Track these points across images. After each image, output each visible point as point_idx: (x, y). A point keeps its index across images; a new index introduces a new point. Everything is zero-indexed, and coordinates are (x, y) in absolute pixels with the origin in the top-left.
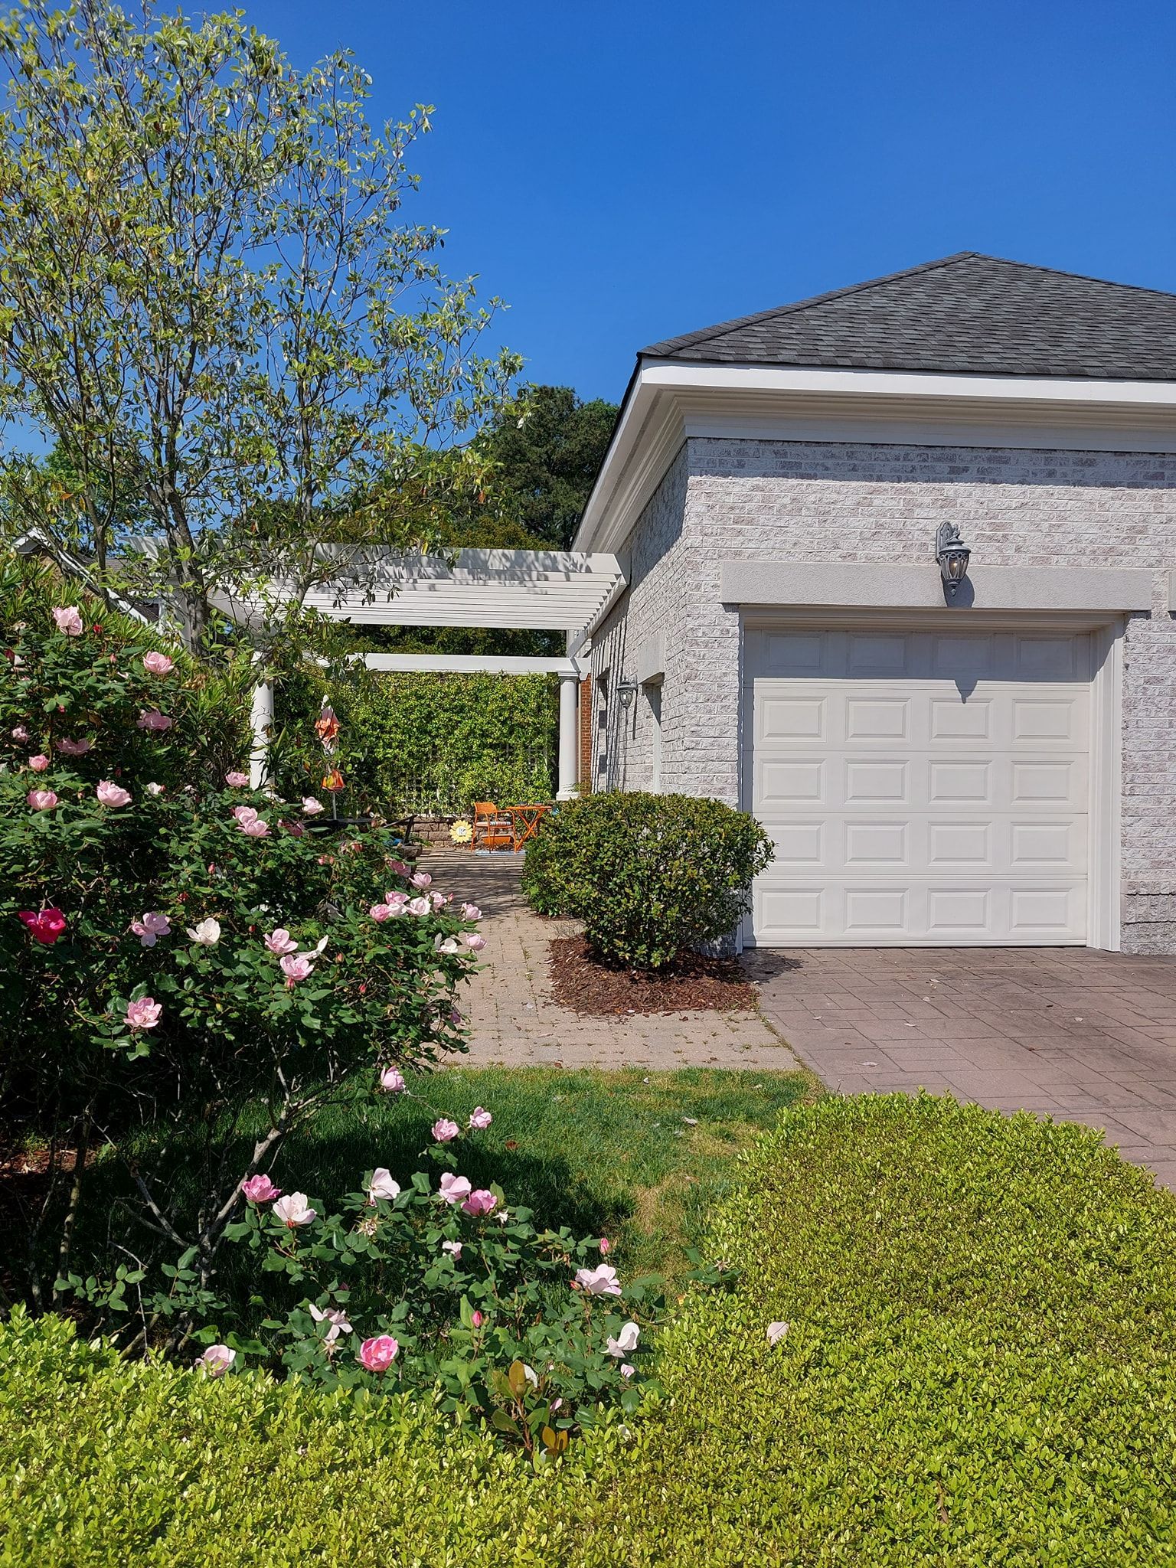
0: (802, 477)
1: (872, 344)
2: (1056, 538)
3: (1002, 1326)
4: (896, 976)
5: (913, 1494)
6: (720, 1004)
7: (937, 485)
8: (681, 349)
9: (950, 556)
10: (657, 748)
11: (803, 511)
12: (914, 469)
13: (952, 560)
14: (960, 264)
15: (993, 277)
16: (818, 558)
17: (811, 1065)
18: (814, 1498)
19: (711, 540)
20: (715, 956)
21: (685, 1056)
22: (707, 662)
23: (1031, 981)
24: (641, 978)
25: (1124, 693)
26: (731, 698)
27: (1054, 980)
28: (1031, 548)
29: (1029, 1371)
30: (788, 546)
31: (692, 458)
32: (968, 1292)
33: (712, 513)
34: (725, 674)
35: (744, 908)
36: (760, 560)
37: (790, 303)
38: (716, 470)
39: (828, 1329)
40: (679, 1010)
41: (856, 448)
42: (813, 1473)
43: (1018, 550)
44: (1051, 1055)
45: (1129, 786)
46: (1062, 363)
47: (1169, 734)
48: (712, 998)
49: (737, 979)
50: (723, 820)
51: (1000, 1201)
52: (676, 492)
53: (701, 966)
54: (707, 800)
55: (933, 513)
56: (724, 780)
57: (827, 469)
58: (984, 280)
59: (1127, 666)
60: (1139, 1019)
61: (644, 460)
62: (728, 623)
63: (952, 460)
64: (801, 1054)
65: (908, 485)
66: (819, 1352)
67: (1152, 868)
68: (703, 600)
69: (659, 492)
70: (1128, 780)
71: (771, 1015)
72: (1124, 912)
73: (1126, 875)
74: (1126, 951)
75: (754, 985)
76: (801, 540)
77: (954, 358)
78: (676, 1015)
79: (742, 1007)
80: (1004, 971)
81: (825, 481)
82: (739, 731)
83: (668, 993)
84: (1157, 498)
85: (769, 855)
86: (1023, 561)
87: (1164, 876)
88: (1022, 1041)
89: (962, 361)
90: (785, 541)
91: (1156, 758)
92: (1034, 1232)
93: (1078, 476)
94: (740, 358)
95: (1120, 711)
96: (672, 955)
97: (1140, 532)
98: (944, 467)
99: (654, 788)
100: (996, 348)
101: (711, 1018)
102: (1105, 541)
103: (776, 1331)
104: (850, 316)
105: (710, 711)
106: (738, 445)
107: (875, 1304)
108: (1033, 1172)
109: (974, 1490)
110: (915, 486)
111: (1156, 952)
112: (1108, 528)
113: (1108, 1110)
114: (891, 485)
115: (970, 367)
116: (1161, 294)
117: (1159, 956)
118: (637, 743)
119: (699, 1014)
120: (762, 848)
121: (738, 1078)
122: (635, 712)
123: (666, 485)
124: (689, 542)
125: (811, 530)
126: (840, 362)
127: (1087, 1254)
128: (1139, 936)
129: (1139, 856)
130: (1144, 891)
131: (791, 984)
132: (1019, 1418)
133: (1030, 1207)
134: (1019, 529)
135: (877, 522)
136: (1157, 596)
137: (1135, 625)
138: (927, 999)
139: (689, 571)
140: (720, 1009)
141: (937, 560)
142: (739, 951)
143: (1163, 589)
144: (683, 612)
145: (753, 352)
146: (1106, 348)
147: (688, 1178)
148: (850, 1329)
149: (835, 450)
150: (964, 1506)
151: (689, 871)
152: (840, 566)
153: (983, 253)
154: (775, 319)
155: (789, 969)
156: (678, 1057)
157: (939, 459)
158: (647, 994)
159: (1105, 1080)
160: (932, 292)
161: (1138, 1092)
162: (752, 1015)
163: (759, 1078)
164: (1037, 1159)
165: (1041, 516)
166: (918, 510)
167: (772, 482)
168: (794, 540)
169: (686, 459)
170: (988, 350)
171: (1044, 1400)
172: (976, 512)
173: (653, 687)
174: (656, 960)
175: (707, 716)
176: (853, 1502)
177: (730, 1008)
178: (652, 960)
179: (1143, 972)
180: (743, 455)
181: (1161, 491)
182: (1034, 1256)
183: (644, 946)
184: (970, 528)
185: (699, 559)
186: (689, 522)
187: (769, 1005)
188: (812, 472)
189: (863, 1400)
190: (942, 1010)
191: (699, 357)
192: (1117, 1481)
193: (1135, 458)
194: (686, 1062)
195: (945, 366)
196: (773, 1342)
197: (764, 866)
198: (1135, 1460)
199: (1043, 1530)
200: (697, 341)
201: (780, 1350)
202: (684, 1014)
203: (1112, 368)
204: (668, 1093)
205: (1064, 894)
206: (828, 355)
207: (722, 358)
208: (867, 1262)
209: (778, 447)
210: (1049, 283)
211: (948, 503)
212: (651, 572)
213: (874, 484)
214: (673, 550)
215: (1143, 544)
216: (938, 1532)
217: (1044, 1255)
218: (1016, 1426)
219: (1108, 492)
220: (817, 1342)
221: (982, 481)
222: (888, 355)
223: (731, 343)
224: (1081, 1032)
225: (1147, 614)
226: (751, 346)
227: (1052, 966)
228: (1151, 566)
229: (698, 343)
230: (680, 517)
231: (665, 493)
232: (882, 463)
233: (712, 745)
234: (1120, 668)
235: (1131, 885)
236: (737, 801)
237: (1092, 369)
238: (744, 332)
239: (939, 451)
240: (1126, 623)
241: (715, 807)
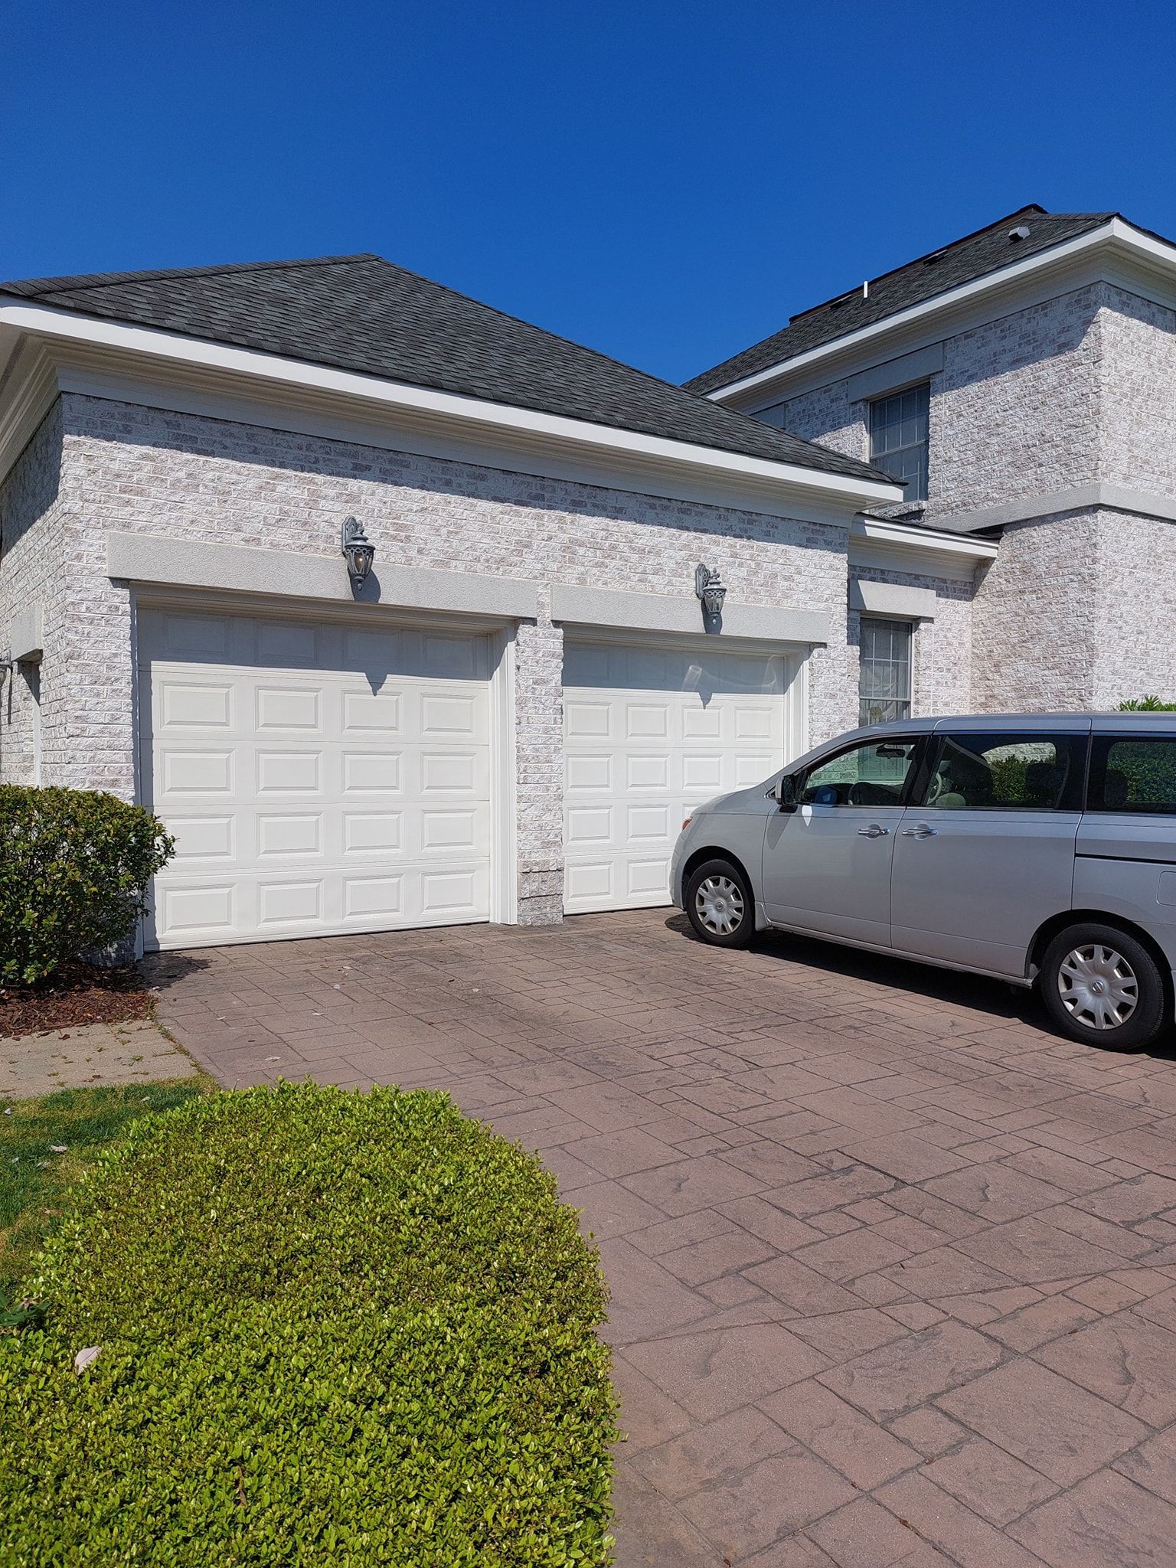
0: (199, 452)
1: (270, 327)
2: (454, 544)
3: (323, 1297)
4: (309, 967)
5: (213, 1485)
6: (108, 1014)
7: (341, 480)
8: (49, 292)
9: (355, 551)
10: (37, 735)
11: (201, 488)
12: (317, 461)
13: (358, 555)
14: (363, 264)
15: (394, 285)
16: (219, 540)
17: (210, 1068)
18: (104, 1522)
19: (93, 507)
20: (109, 964)
21: (62, 1078)
22: (92, 641)
23: (436, 958)
24: (12, 997)
25: (516, 691)
26: (124, 681)
27: (458, 956)
28: (432, 551)
29: (343, 1335)
30: (184, 524)
31: (67, 416)
32: (295, 1271)
33: (93, 478)
34: (115, 655)
35: (139, 910)
36: (152, 534)
37: (182, 266)
38: (99, 431)
39: (144, 1342)
40: (59, 1028)
41: (255, 431)
42: (106, 1496)
43: (420, 551)
44: (448, 1026)
45: (522, 776)
46: (454, 379)
47: (553, 729)
48: (100, 1010)
49: (132, 987)
50: (112, 815)
51: (340, 1176)
52: (50, 449)
53: (91, 977)
54: (93, 794)
55: (337, 507)
56: (117, 771)
57: (225, 447)
58: (386, 285)
59: (518, 668)
60: (527, 985)
61: (12, 409)
62: (117, 600)
63: (354, 456)
64: (199, 1058)
65: (311, 475)
66: (131, 1368)
67: (543, 848)
68: (86, 572)
69: (31, 448)
70: (521, 770)
71: (169, 1021)
72: (520, 889)
73: (521, 855)
74: (522, 924)
75: (153, 992)
76: (199, 519)
77: (353, 357)
78: (56, 1034)
79: (136, 1017)
80: (415, 951)
81: (224, 460)
82: (134, 717)
83: (46, 1010)
84: (540, 517)
85: (169, 850)
86: (424, 563)
87: (552, 854)
88: (423, 1017)
89: (360, 359)
90: (181, 518)
91: (544, 750)
92: (367, 1200)
93: (472, 489)
94: (121, 315)
95: (513, 709)
96: (50, 969)
97: (526, 546)
98: (345, 462)
99: (35, 780)
100: (394, 354)
101: (99, 1032)
102: (497, 551)
103: (85, 1358)
104: (249, 295)
105: (98, 695)
106: (123, 409)
107: (199, 1304)
108: (377, 1142)
109: (275, 1463)
110: (320, 478)
111: (546, 922)
112: (499, 540)
113: (491, 1071)
114: (295, 473)
115: (369, 368)
116: (542, 332)
117: (549, 925)
118: (15, 727)
119: (83, 1030)
120: (161, 843)
121: (121, 1094)
122: (10, 693)
123: (39, 440)
124: (66, 507)
125: (210, 509)
126: (235, 339)
127: (412, 1211)
128: (533, 909)
129: (533, 837)
130: (536, 869)
131: (196, 986)
132: (327, 1381)
133: (369, 1177)
134: (421, 532)
135: (281, 510)
136: (542, 606)
137: (524, 630)
138: (337, 986)
139: (67, 539)
140: (109, 1021)
141: (343, 553)
142: (139, 955)
143: (546, 599)
144: (62, 584)
145: (136, 311)
146: (494, 372)
147: (48, 1212)
148: (167, 1336)
149: (234, 430)
150: (263, 1483)
151: (70, 874)
152: (245, 550)
153: (386, 260)
154: (164, 282)
155: (194, 971)
156: (54, 1080)
157: (342, 454)
158: (18, 1014)
159: (493, 1044)
160: (334, 287)
161: (519, 1051)
162: (148, 1023)
163: (148, 1090)
164: (382, 1129)
165: (439, 522)
166: (323, 502)
167: (165, 452)
168: (191, 517)
169: (60, 416)
170: (386, 354)
171: (354, 1358)
172: (380, 511)
173: (30, 665)
174: (30, 975)
175: (95, 700)
176: (145, 1513)
177: (122, 1019)
178: (25, 976)
179: (535, 941)
180: (129, 420)
181: (542, 511)
182: (364, 1222)
183: (14, 961)
184: (374, 525)
185: (78, 526)
186: (66, 484)
187: (168, 1011)
188: (210, 449)
189: (170, 1406)
190: (351, 995)
191: (72, 305)
192: (410, 1416)
193: (520, 479)
194: (62, 1084)
195: (343, 362)
196: (81, 1370)
197: (163, 863)
198: (429, 1391)
199: (337, 1481)
200: (68, 287)
201: (87, 1378)
202: (65, 1031)
203: (498, 392)
204: (34, 1122)
205: (469, 876)
206: (222, 330)
207: (99, 311)
208: (196, 1264)
209: (170, 417)
210: (446, 301)
211: (352, 498)
212: (25, 537)
213: (276, 470)
214: (48, 513)
215: (529, 557)
216: (233, 1516)
217: (373, 1221)
218: (323, 1390)
219: (498, 507)
220: (129, 1359)
221: (384, 481)
222: (287, 342)
223: (112, 298)
224: (477, 1002)
225: (533, 621)
226: (134, 304)
227: (458, 943)
228: (535, 578)
229: (70, 290)
230: (56, 479)
231: (38, 450)
232: (285, 450)
233: (102, 732)
234: (512, 670)
235: (527, 866)
236: (133, 794)
237: (480, 390)
238: (126, 288)
239: (341, 446)
240: (517, 629)
241: (101, 803)
